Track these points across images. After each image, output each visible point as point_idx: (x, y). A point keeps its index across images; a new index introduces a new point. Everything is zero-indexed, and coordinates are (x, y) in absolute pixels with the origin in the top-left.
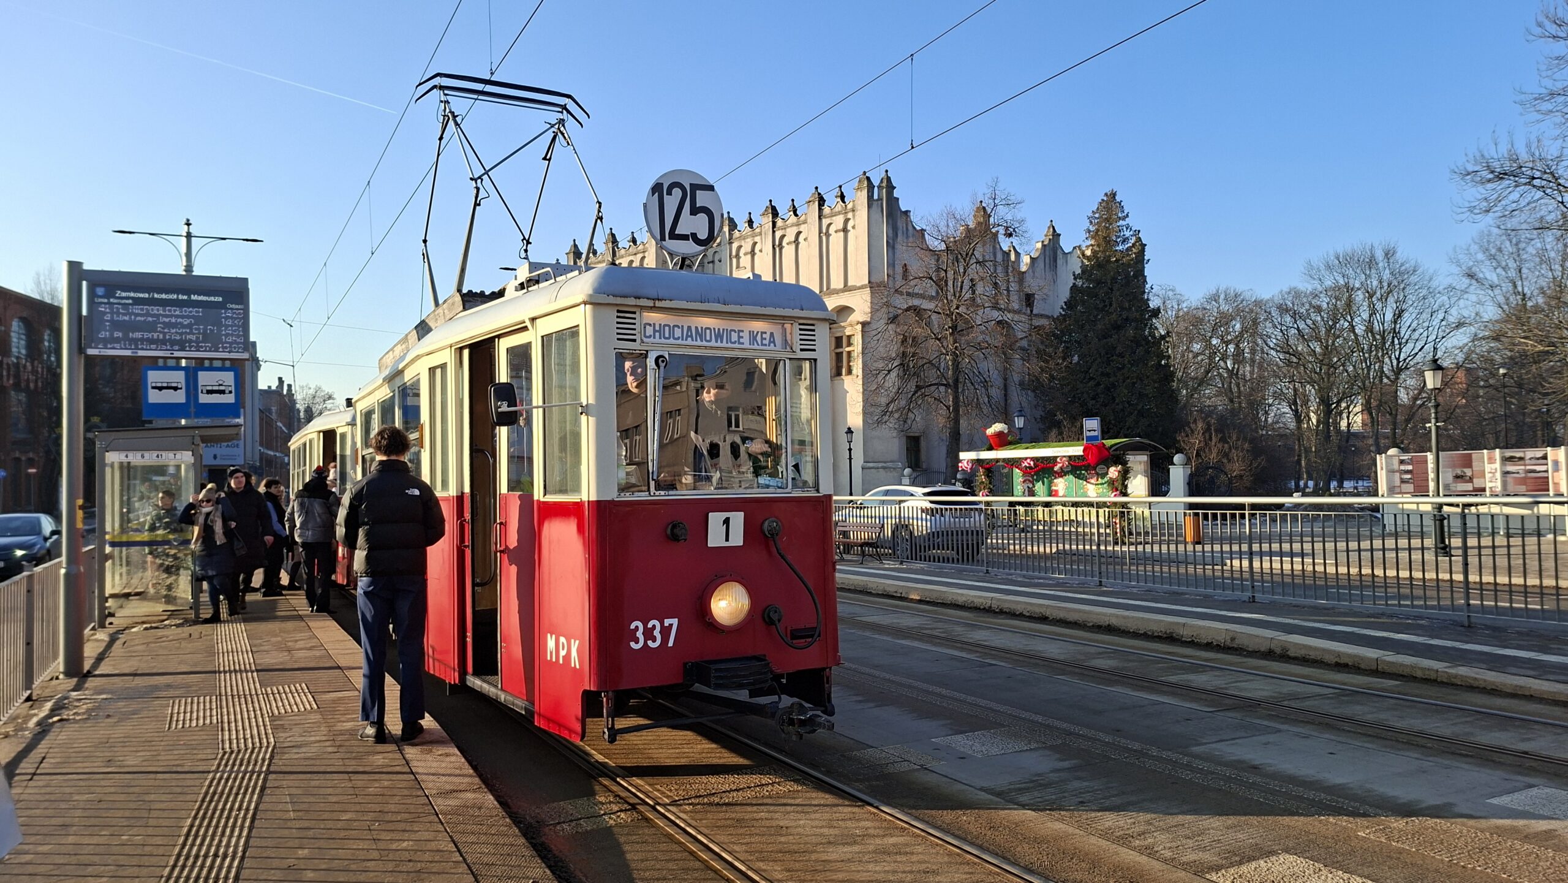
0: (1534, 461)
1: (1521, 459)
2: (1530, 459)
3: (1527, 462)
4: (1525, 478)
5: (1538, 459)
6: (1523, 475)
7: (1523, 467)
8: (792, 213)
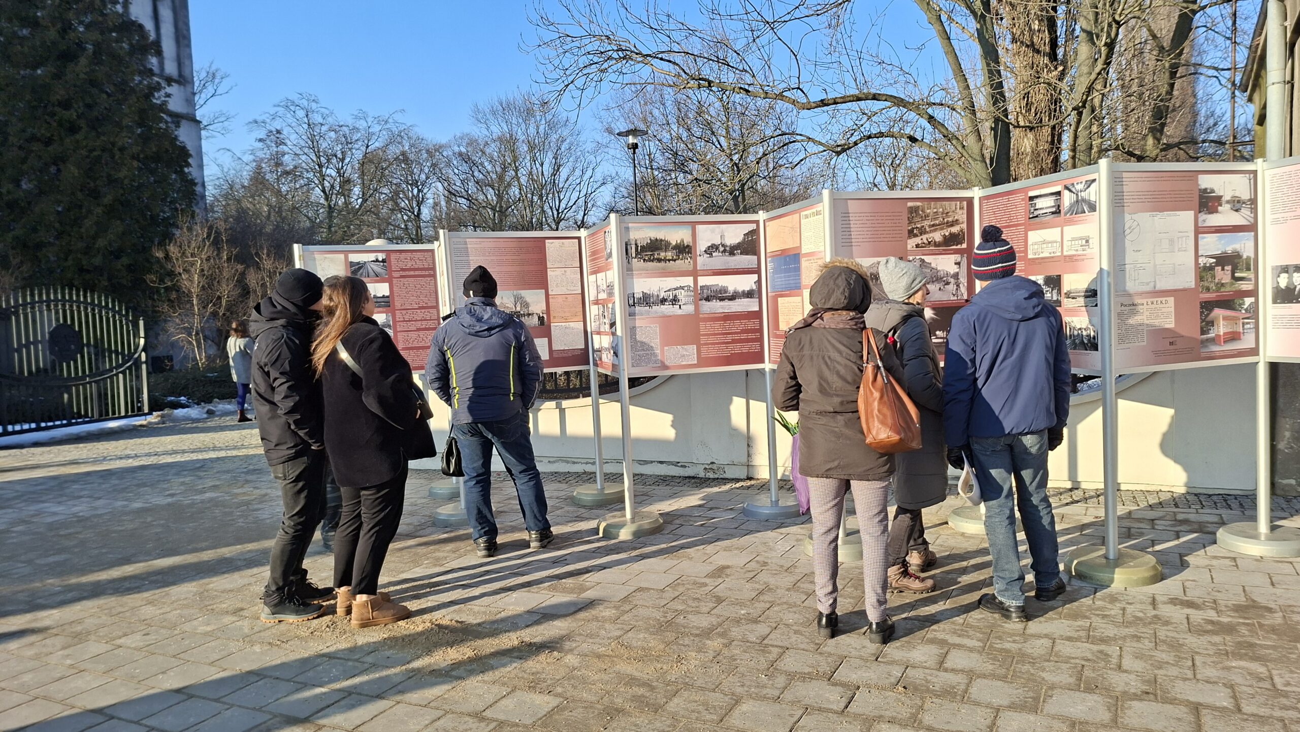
0: (720, 261)
1: (684, 250)
2: (711, 250)
3: (703, 261)
4: (696, 318)
5: (732, 251)
6: (689, 309)
7: (689, 281)
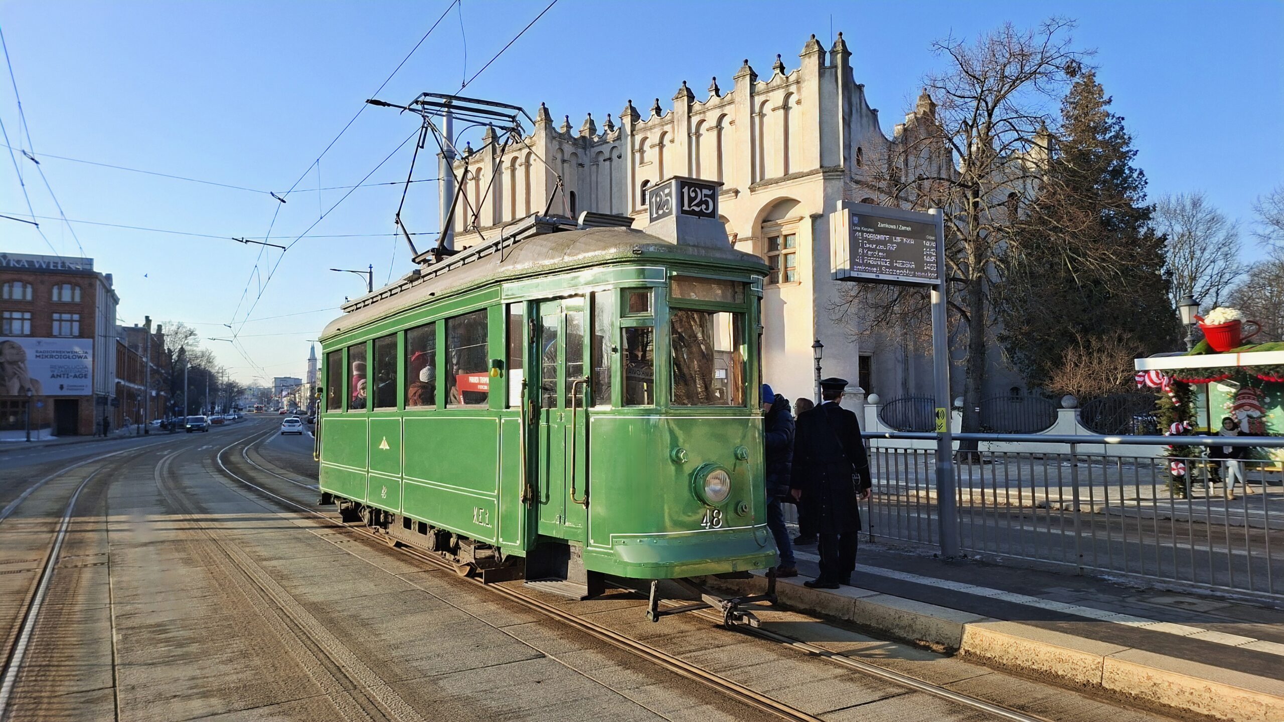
8: (714, 93)
